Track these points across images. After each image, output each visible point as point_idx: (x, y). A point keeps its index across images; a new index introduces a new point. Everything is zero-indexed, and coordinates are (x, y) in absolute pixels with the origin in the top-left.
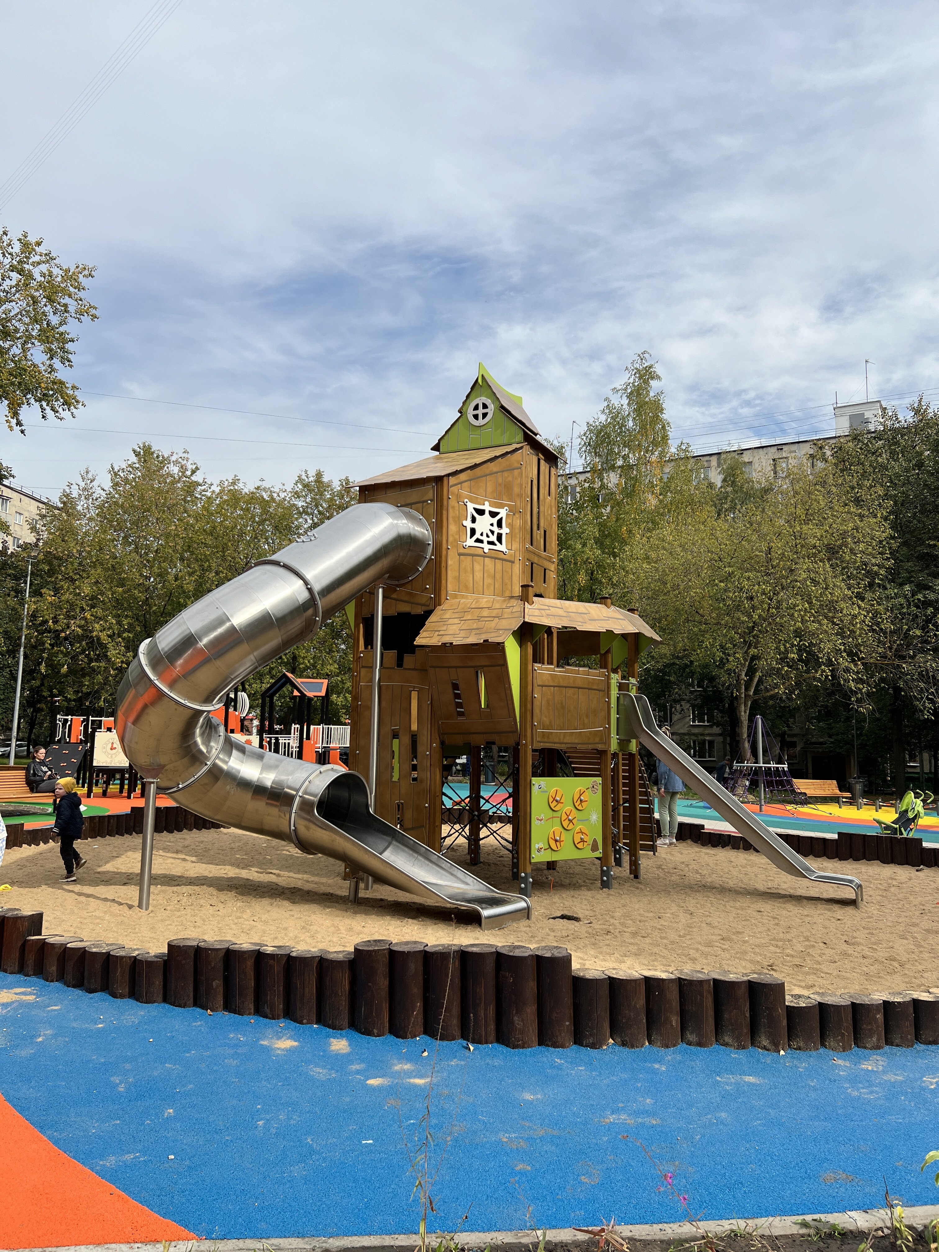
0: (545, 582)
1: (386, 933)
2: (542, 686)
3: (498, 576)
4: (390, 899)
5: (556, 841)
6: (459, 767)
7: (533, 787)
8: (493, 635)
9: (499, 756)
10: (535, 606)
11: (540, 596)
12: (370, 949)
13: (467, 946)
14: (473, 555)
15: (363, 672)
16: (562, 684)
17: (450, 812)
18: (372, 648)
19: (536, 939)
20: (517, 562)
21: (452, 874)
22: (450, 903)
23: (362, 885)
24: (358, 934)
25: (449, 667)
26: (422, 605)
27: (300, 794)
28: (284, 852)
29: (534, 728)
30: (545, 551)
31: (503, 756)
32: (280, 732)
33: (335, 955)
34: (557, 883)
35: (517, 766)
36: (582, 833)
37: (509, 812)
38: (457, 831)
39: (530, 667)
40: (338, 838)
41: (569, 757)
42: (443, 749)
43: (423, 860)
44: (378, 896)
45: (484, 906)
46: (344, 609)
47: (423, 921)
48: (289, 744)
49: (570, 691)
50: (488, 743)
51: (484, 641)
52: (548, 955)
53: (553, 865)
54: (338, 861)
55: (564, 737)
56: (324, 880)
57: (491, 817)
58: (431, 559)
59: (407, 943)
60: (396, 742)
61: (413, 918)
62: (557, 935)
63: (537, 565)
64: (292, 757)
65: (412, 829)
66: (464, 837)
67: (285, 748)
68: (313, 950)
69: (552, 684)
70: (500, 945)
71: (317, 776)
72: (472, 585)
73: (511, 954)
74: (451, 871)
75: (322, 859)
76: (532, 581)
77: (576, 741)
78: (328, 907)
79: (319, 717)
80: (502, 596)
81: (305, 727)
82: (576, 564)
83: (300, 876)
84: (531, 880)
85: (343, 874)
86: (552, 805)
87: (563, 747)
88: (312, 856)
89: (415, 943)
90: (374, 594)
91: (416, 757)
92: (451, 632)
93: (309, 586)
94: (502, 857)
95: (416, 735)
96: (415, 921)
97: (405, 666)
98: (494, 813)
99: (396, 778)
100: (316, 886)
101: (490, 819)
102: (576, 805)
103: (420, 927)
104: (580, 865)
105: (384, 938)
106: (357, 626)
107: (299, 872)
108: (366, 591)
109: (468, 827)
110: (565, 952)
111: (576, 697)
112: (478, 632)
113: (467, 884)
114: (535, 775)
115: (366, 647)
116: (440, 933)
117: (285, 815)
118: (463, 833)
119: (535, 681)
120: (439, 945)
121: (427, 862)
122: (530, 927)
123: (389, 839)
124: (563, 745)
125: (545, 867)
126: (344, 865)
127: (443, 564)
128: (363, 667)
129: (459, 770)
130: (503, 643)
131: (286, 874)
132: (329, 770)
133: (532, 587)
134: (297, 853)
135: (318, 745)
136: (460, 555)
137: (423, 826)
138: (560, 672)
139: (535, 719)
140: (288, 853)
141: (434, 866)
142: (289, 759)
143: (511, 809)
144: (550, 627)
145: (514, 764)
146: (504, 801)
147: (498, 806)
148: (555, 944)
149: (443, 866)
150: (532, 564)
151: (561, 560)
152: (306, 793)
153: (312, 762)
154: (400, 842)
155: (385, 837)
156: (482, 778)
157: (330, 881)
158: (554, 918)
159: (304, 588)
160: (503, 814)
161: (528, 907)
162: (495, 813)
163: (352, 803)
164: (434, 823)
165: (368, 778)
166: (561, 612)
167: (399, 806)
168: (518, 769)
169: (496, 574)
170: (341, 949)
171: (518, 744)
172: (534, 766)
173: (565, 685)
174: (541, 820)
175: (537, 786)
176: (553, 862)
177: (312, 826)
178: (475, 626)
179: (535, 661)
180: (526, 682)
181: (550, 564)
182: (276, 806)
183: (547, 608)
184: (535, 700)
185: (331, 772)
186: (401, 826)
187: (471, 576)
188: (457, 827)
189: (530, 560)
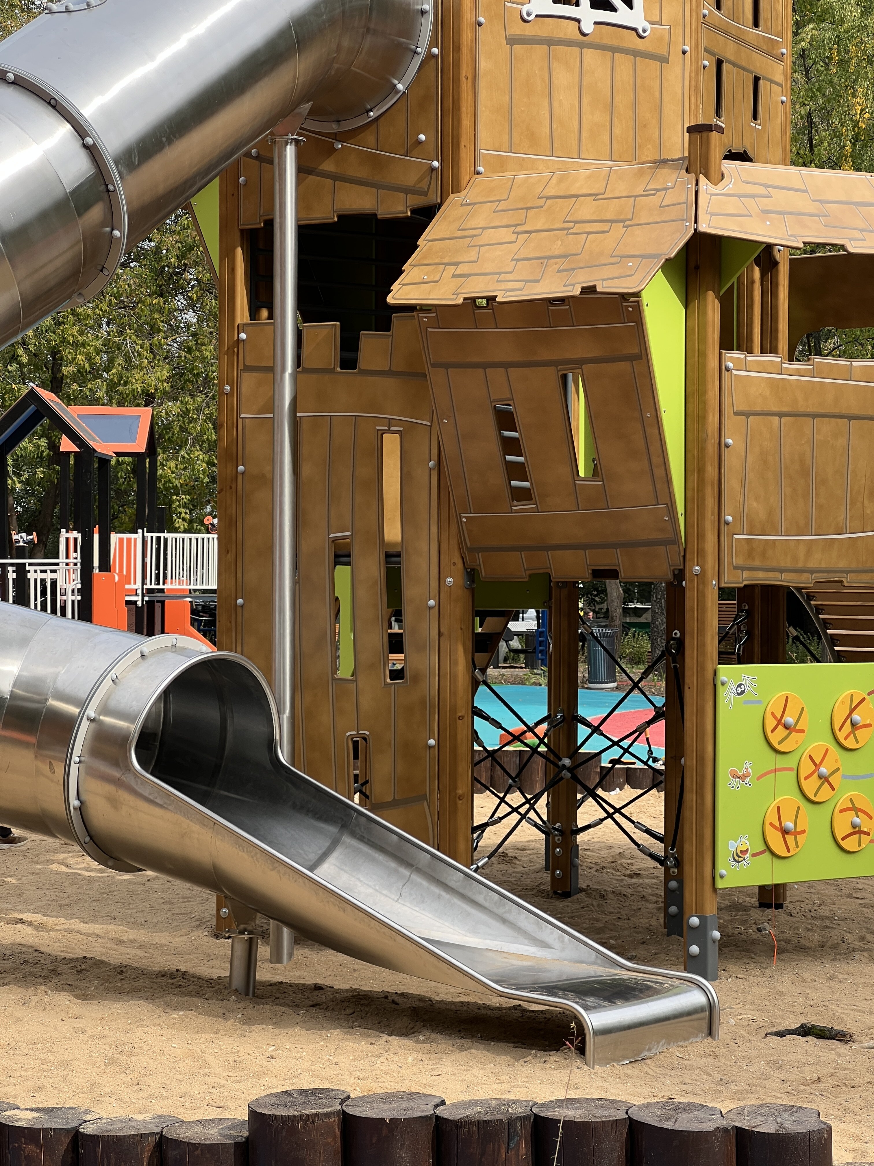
0: (755, 117)
1: (332, 1073)
2: (747, 414)
3: (623, 101)
4: (341, 984)
5: (785, 832)
6: (515, 644)
7: (721, 692)
8: (606, 273)
9: (626, 611)
10: (727, 186)
11: (743, 157)
12: (291, 1112)
13: (548, 1105)
14: (550, 42)
15: (248, 381)
16: (802, 408)
17: (494, 759)
18: (271, 316)
19: (732, 1086)
20: (675, 57)
21: (504, 921)
22: (502, 995)
23: (263, 951)
24: (258, 1076)
25: (485, 366)
26: (407, 191)
27: (91, 712)
28: (55, 867)
29: (725, 529)
30: (756, 25)
31: (637, 612)
32: (29, 551)
33: (200, 1129)
34: (788, 941)
35: (676, 634)
36: (858, 811)
37: (655, 760)
38: (515, 810)
39: (713, 363)
40: (196, 827)
41: (819, 610)
42: (472, 591)
43: (425, 883)
44: (309, 978)
45: (591, 1001)
46: (188, 208)
47: (427, 1041)
48: (54, 583)
49: (826, 426)
50: (598, 574)
51: (584, 290)
52: (768, 1127)
53: (777, 897)
54: (198, 890)
55: (809, 553)
56: (162, 938)
57: (605, 773)
58: (431, 56)
59: (389, 1098)
60: (343, 572)
61: (403, 1033)
62: (792, 1077)
63: (735, 65)
64: (64, 614)
65: (394, 804)
66: (536, 825)
67: (44, 593)
68: (139, 1117)
69: (775, 409)
70: (637, 1101)
71: (135, 665)
72: (547, 130)
73: (668, 1125)
74: (500, 911)
75: (156, 885)
76: (718, 114)
77: (842, 564)
78: (177, 1008)
79: (131, 511)
80: (635, 158)
81: (96, 537)
82: (843, 64)
83: (98, 928)
84: (717, 934)
85: (214, 923)
86: (774, 739)
87: (805, 581)
88: (127, 876)
89: (411, 1096)
90: (271, 162)
91: (398, 615)
92: (489, 267)
93: (89, 141)
94: (637, 875)
95: (398, 555)
96: (407, 1042)
97: (363, 363)
98: (614, 762)
99: (345, 671)
100: (140, 953)
101: (602, 779)
102: (841, 736)
103: (420, 1056)
104: (850, 896)
105: (326, 1086)
106: (227, 254)
107: (94, 918)
108: (248, 154)
109: (543, 800)
110: (815, 1119)
111: (842, 441)
112: (564, 264)
113: (544, 945)
114: (725, 658)
115: (254, 314)
116: (475, 1071)
117: (52, 769)
118: (532, 815)
119: (726, 401)
120: (474, 1103)
121: (436, 890)
122: (716, 1056)
123: (332, 830)
124: (805, 577)
125: (755, 901)
126: (214, 899)
127: (465, 70)
128: (248, 369)
129: (516, 651)
130: (637, 294)
131: (62, 922)
132: (164, 649)
133: (720, 130)
134: (87, 869)
135: (132, 586)
136: (512, 41)
137: (423, 797)
138: (798, 373)
139: (728, 505)
140: (64, 869)
141: (456, 901)
142: (56, 620)
143: (660, 751)
144: (769, 247)
145: (669, 631)
146: (641, 730)
147: (625, 744)
148: (786, 1101)
149: (480, 899)
150: (720, 63)
151: (803, 55)
152: (105, 710)
153: (118, 628)
154: (361, 839)
155: (322, 825)
156: (583, 670)
157: (179, 941)
158: (781, 1034)
159: (75, 145)
160: (639, 765)
161: (711, 1007)
162: (618, 761)
163: (230, 736)
164: (454, 787)
165: (269, 671)
166: (801, 203)
167: (355, 744)
168: (680, 643)
169: (618, 98)
170: (214, 1114)
171: (680, 575)
172: (724, 635)
173: (810, 410)
174: (743, 778)
175: (732, 687)
176: (776, 886)
177: (124, 796)
178: (557, 248)
179: (726, 344)
180: (703, 403)
181: (770, 62)
182: (27, 745)
183: (761, 190)
184: (726, 454)
185: (170, 655)
186: (365, 796)
187: (546, 104)
188: (515, 798)
189: (713, 54)
